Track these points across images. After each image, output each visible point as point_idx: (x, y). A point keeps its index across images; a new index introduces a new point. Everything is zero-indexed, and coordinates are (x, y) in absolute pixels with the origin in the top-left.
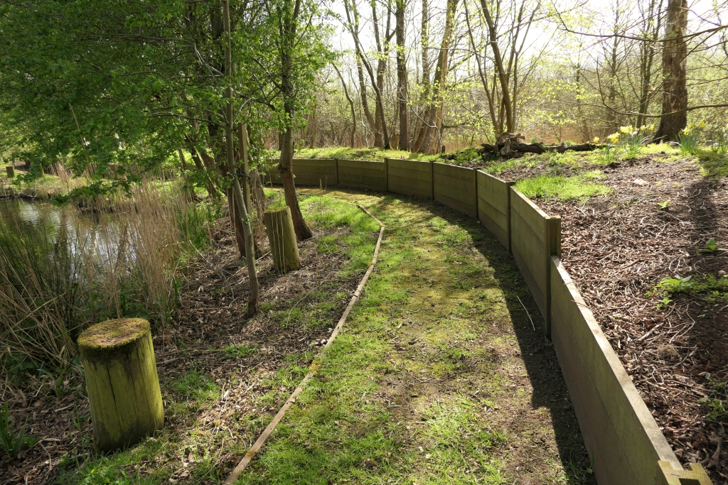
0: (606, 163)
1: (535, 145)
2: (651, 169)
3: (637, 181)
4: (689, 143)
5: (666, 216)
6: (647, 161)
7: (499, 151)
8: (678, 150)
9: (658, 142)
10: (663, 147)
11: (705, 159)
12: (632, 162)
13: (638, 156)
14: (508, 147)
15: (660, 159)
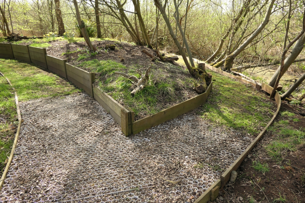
0: (48, 41)
1: (24, 37)
2: (58, 42)
3: (56, 44)
4: (66, 37)
5: (62, 48)
6: (57, 41)
7: (13, 38)
8: (64, 38)
9: (59, 36)
10: (60, 38)
11: (69, 40)
12: (54, 41)
13: (55, 40)
14: (16, 37)
15: (60, 40)
